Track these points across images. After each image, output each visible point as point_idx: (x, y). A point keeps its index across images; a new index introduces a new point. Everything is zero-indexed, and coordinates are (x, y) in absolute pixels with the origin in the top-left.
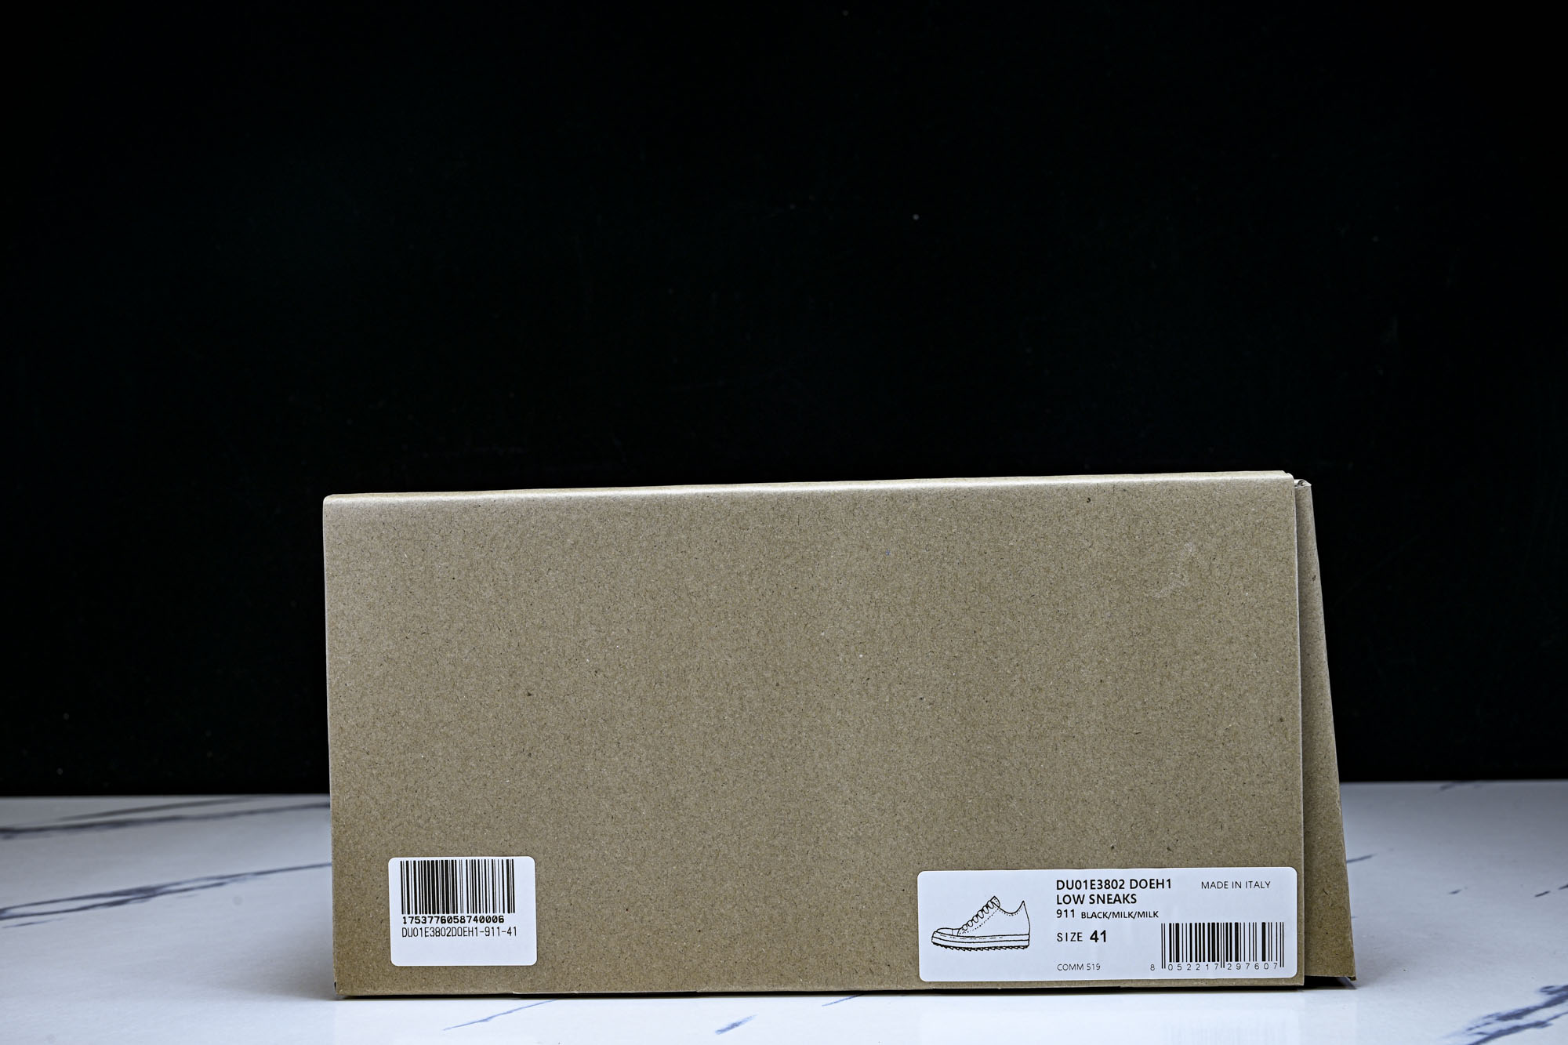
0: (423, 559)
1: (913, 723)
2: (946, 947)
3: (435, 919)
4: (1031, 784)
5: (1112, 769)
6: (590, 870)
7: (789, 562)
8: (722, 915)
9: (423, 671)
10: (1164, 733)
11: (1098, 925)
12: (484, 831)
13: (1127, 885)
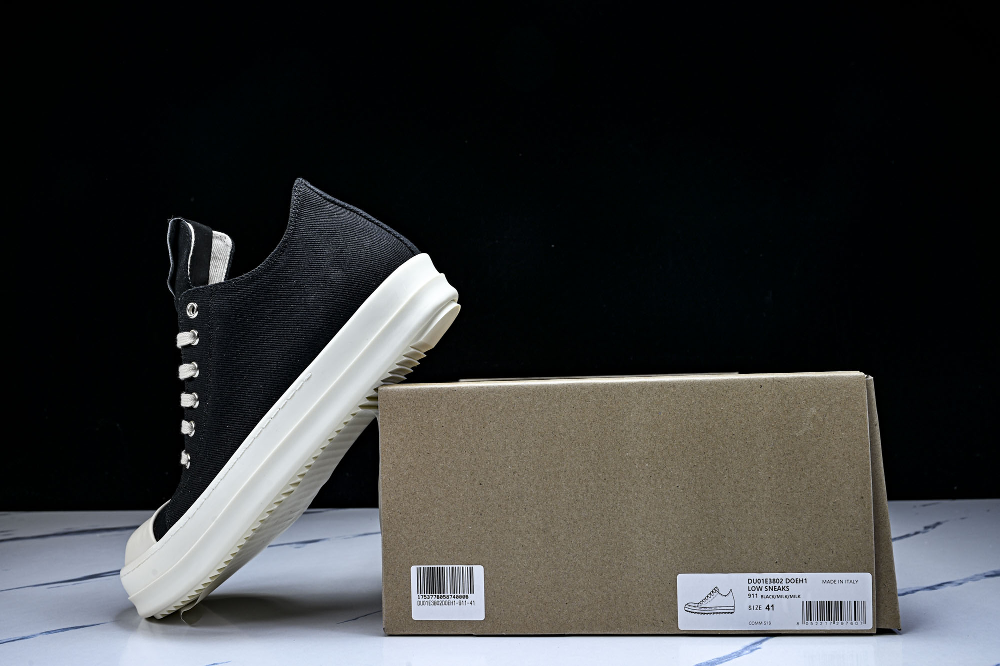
0: (428, 417)
1: (674, 499)
2: (692, 612)
3: (434, 597)
4: (734, 530)
5: (776, 522)
6: (511, 573)
7: (610, 418)
8: (578, 595)
9: (428, 472)
10: (802, 504)
11: (769, 602)
12: (458, 553)
13: (784, 581)
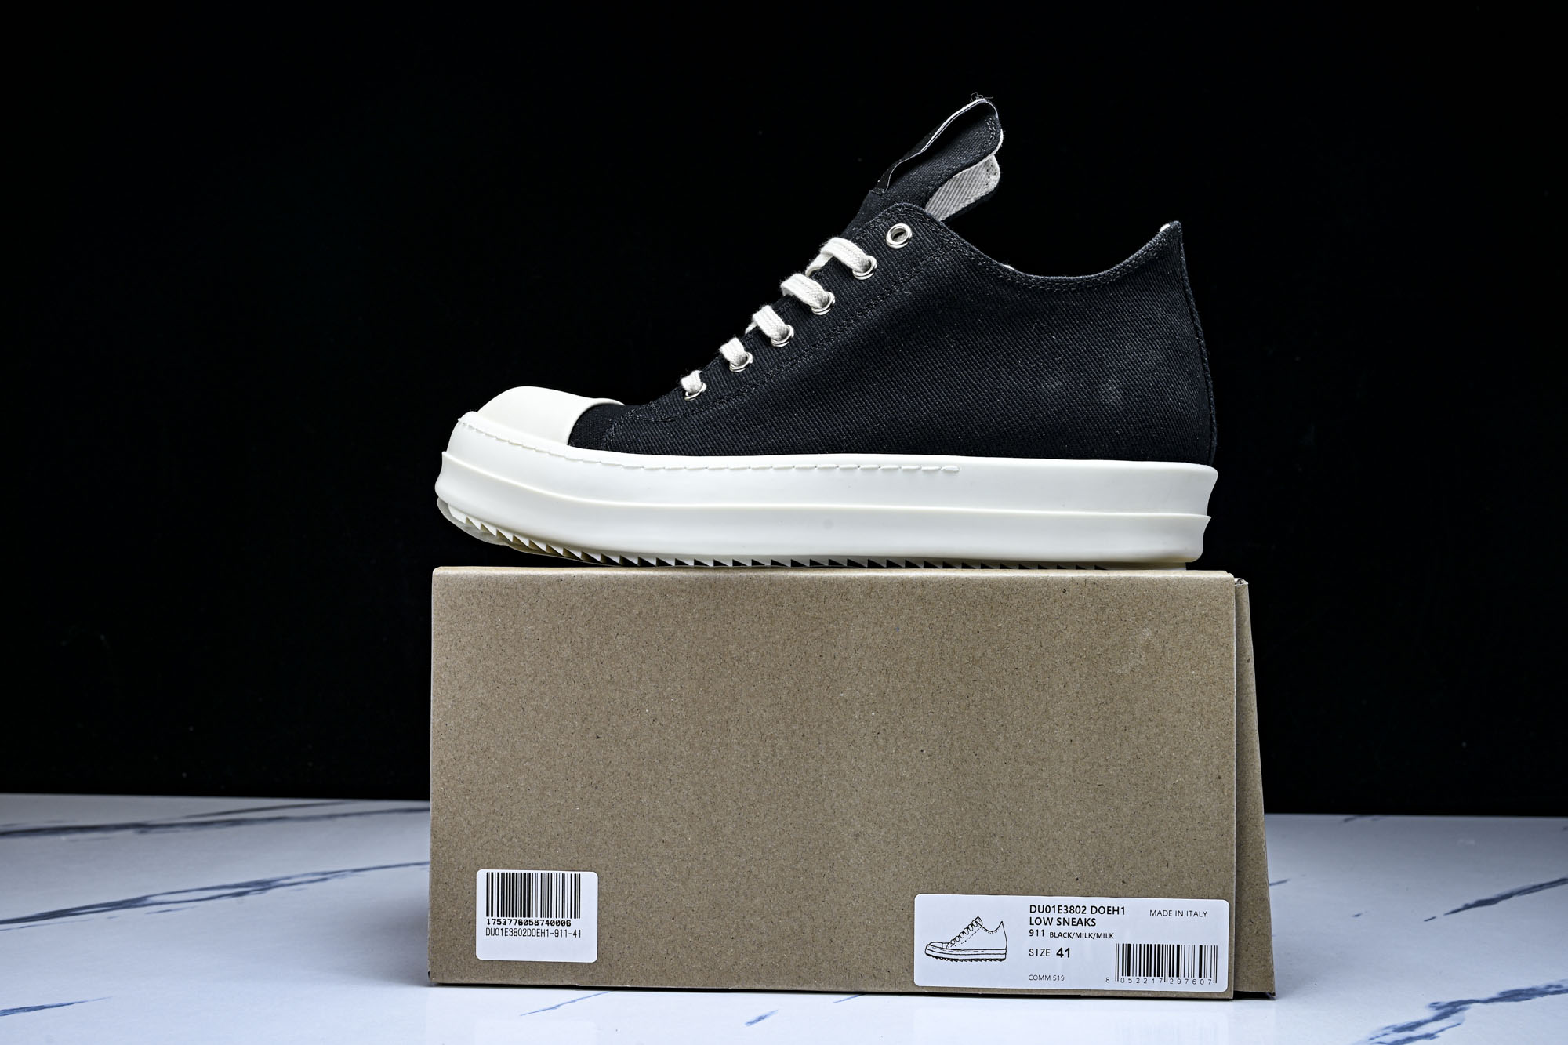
0: (514, 623)
1: (915, 771)
2: (937, 958)
3: (514, 922)
4: (1011, 824)
5: (1078, 814)
6: (644, 885)
7: (816, 634)
8: (752, 925)
9: (511, 716)
10: (1122, 786)
11: (1063, 943)
12: (556, 850)
13: (1088, 911)
